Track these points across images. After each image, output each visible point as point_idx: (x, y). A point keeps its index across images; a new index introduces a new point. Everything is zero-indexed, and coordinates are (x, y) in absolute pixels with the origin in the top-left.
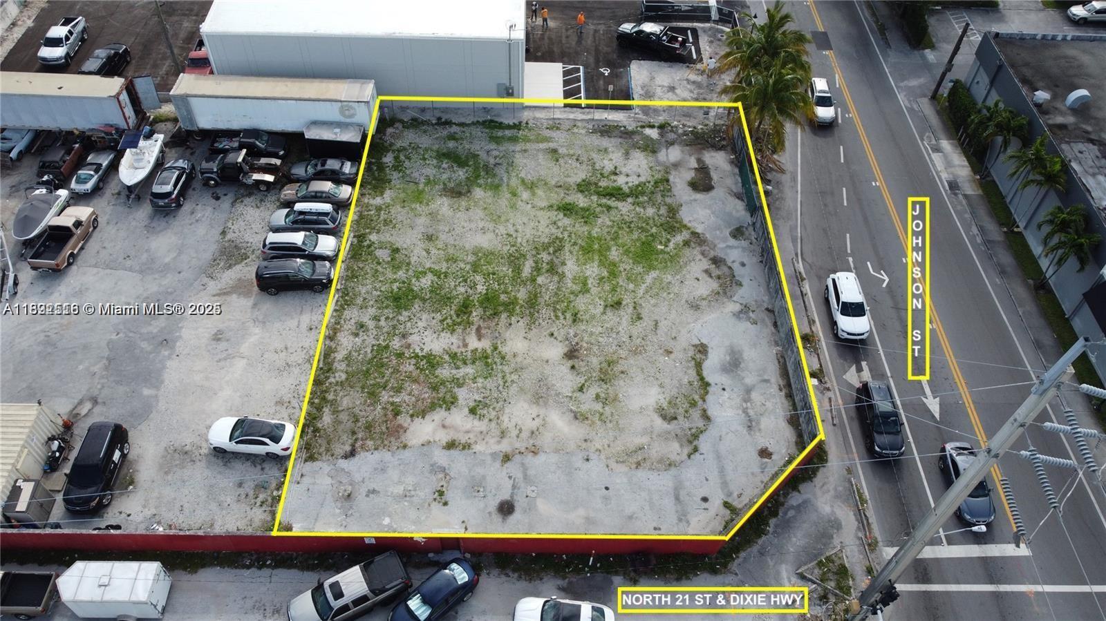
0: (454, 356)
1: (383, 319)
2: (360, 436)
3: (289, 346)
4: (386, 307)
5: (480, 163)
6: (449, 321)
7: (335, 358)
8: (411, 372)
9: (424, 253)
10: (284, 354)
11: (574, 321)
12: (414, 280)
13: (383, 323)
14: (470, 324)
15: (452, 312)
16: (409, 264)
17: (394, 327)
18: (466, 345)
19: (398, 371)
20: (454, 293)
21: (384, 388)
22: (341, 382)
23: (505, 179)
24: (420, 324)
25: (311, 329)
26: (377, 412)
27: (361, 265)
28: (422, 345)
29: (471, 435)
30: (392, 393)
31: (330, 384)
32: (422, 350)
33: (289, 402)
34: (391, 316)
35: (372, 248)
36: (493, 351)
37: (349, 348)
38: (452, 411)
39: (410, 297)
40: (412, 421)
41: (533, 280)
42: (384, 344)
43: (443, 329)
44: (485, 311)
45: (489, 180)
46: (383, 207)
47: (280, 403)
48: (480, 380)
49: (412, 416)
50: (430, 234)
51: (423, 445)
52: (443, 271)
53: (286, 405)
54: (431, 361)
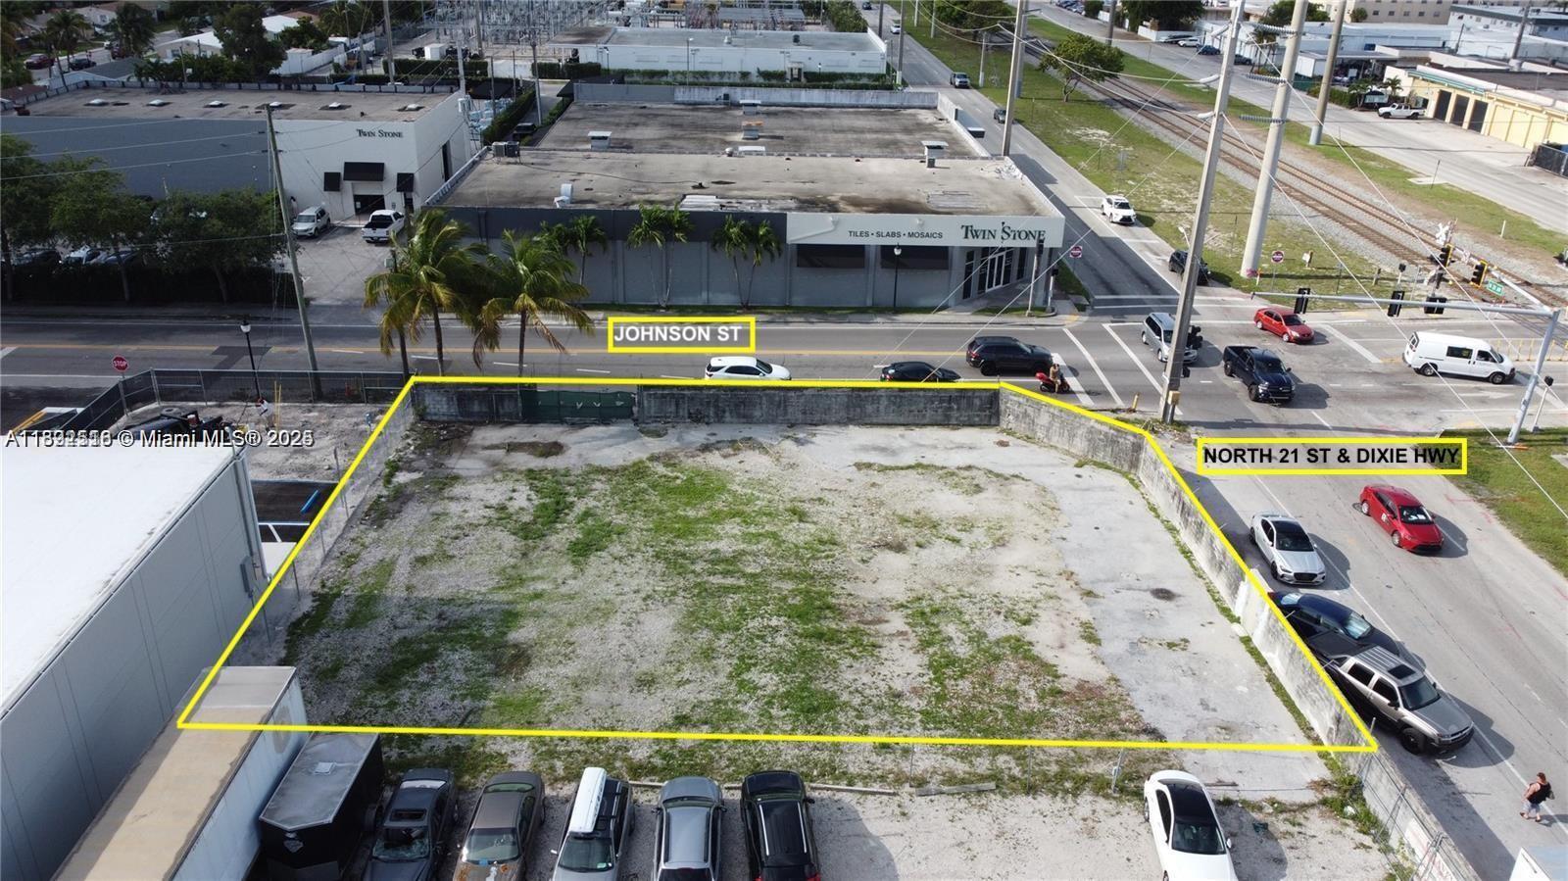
0: (925, 644)
1: (861, 723)
2: (1116, 728)
3: (954, 842)
4: (833, 720)
5: (432, 636)
6: (854, 651)
7: (965, 773)
8: (972, 683)
9: (687, 686)
10: (974, 846)
11: (835, 544)
12: (760, 693)
13: (871, 722)
14: (854, 631)
15: (834, 648)
16: (718, 702)
17: (880, 708)
18: (902, 633)
19: (974, 696)
20: (790, 645)
21: (1017, 708)
22: (1018, 759)
23: (487, 607)
24: (866, 679)
25: (904, 814)
26: (1064, 714)
27: (724, 763)
28: (911, 676)
29: (1067, 623)
30: (1021, 700)
31: (1025, 772)
32: (921, 675)
33: (1085, 820)
34: (854, 713)
35: (675, 752)
36: (907, 607)
37: (940, 757)
38: (1033, 640)
39: (806, 694)
40: (1065, 676)
41: (754, 576)
42: (920, 717)
43: (872, 655)
44: (826, 618)
45: (487, 623)
46: (544, 749)
47: (1091, 833)
48: (967, 618)
49: (1057, 677)
50: (633, 683)
51: (1103, 663)
52: (736, 661)
53: (1091, 823)
54: (943, 666)
